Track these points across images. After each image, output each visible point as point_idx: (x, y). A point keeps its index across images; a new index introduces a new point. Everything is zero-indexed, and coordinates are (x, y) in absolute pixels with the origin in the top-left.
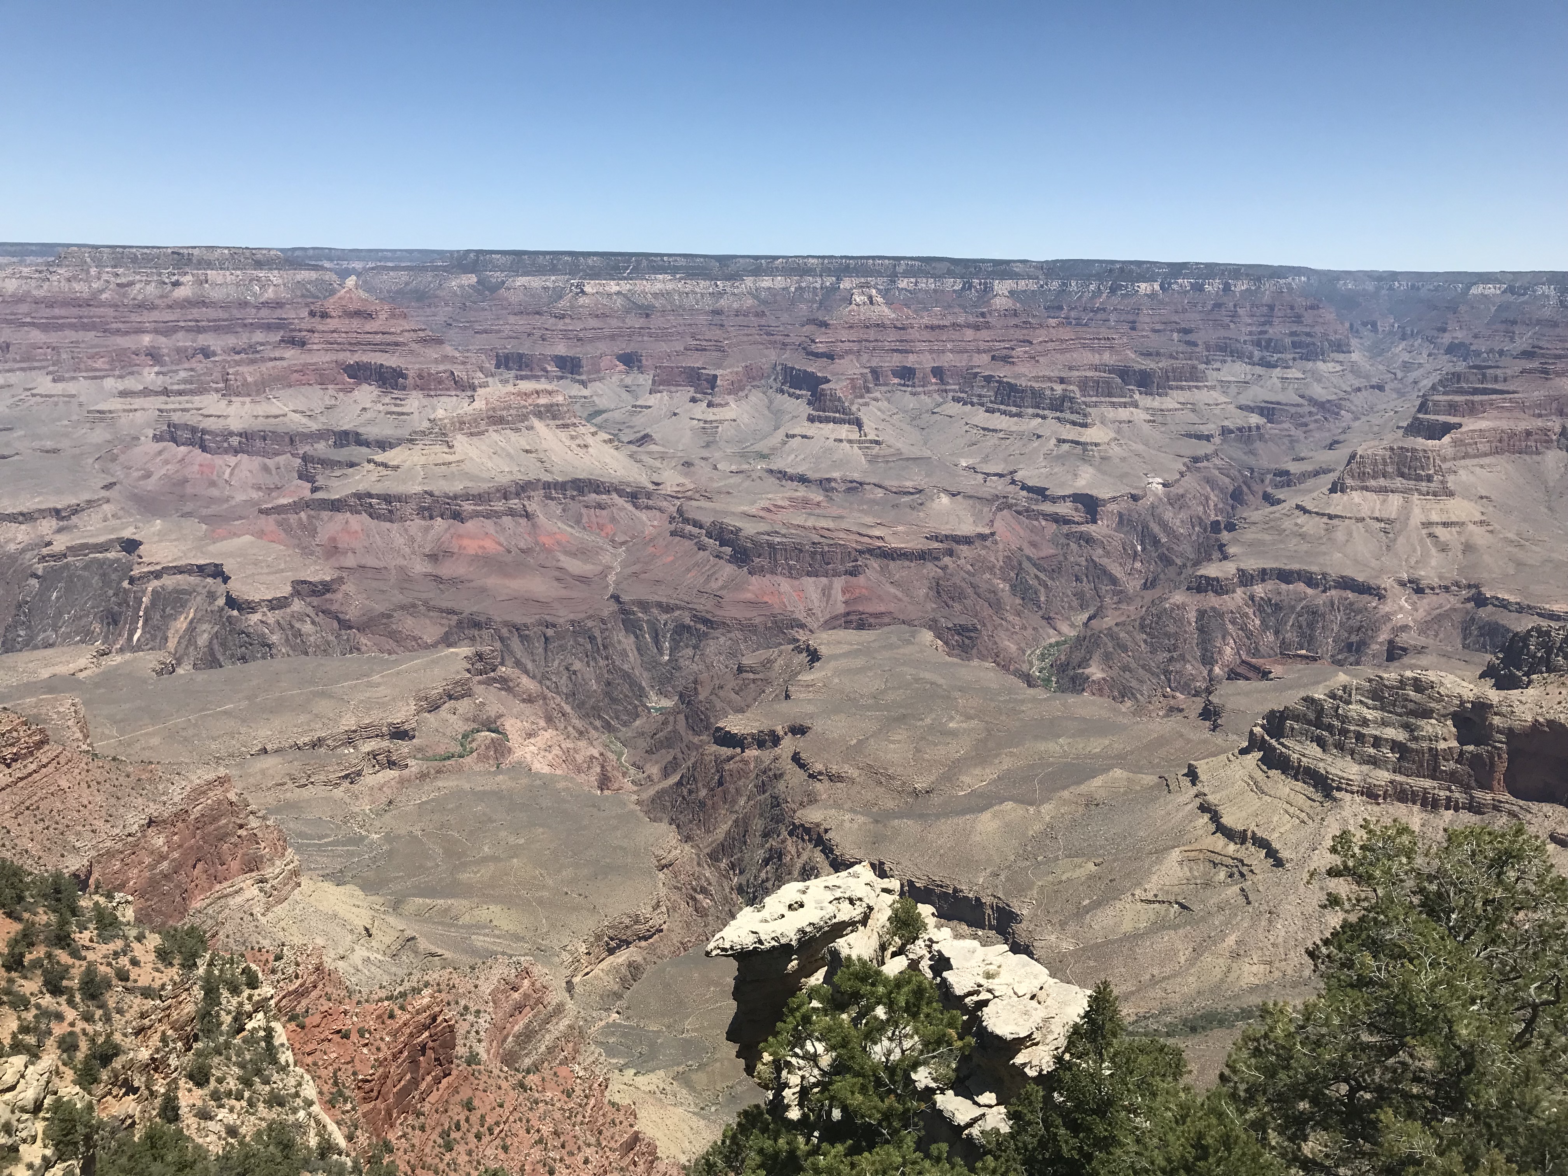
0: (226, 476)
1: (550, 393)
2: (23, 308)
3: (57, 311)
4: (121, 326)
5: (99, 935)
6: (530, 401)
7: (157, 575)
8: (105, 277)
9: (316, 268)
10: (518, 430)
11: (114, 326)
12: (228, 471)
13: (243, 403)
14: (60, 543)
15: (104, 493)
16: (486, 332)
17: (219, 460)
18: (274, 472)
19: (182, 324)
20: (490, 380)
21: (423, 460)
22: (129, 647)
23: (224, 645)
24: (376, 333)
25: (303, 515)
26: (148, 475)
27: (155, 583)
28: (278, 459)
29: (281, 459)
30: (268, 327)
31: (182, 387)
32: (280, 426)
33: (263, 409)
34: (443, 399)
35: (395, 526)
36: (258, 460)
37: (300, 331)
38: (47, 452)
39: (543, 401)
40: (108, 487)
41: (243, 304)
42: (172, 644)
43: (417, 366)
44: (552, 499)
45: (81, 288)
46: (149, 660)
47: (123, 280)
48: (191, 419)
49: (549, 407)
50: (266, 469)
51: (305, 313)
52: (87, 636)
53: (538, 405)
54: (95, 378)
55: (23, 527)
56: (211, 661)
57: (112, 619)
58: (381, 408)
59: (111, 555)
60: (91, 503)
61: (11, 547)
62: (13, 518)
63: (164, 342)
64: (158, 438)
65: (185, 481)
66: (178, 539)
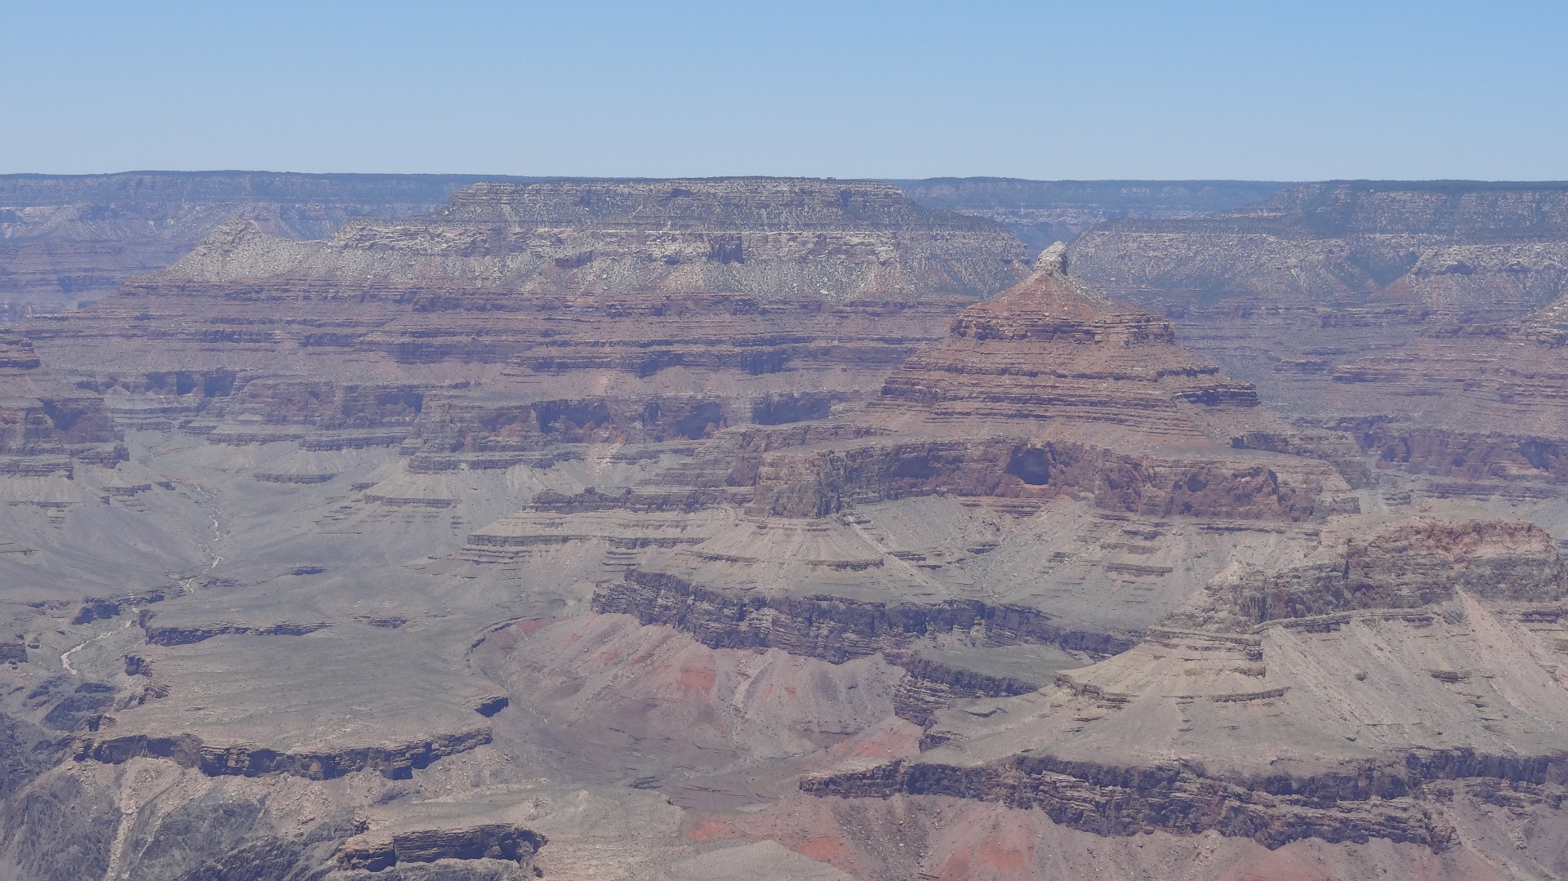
0: (739, 698)
1: (1512, 532)
2: (371, 312)
3: (435, 320)
4: (554, 351)
6: (1458, 550)
8: (535, 245)
9: (974, 224)
10: (1425, 621)
11: (542, 352)
12: (744, 686)
13: (789, 533)
14: (383, 828)
15: (480, 722)
16: (1359, 377)
17: (725, 660)
18: (843, 694)
19: (677, 349)
20: (1363, 495)
21: (1183, 686)
24: (1100, 377)
25: (898, 801)
26: (574, 686)
28: (851, 665)
29: (859, 667)
30: (862, 360)
31: (662, 490)
32: (867, 590)
33: (834, 544)
34: (1244, 539)
35: (1108, 843)
36: (810, 666)
37: (927, 368)
38: (383, 623)
39: (1488, 551)
40: (491, 709)
41: (811, 307)
43: (1189, 458)
44: (1502, 802)
45: (486, 270)
47: (569, 252)
48: (673, 563)
49: (1503, 568)
50: (825, 687)
51: (942, 328)
53: (1477, 562)
54: (491, 465)
55: (317, 786)
58: (1098, 554)
59: (480, 864)
60: (455, 743)
61: (288, 831)
62: (300, 765)
63: (636, 387)
64: (604, 604)
65: (650, 704)
66: (621, 838)
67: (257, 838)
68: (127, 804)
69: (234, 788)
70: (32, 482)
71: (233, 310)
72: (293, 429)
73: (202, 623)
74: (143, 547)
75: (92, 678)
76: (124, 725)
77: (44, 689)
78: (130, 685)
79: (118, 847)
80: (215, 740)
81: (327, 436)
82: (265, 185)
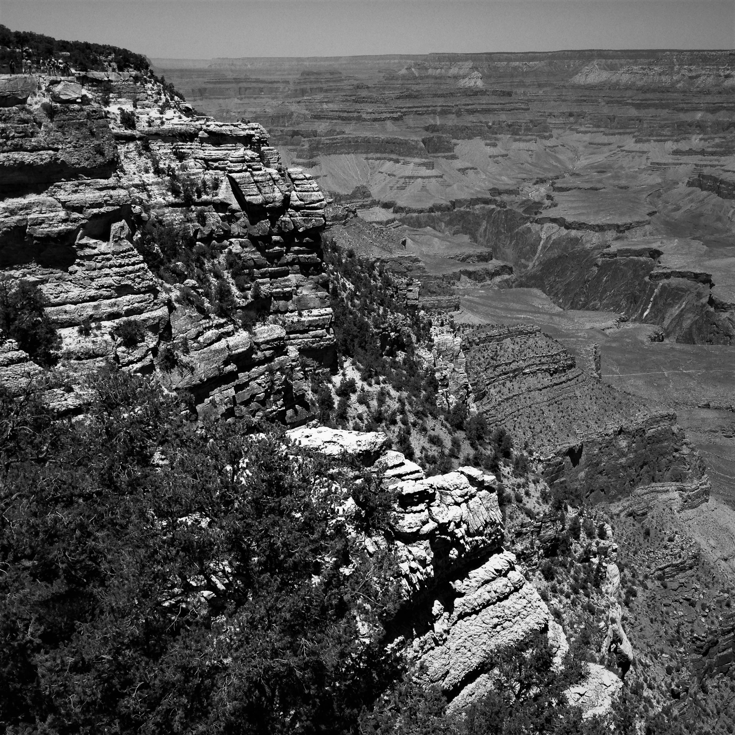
0: (730, 214)
2: (629, 93)
3: (648, 96)
4: (685, 105)
5: (513, 472)
7: (667, 276)
8: (683, 72)
11: (681, 106)
14: (615, 247)
15: (648, 218)
17: (727, 203)
19: (725, 105)
22: (640, 319)
23: (699, 329)
26: (678, 209)
27: (665, 281)
31: (714, 149)
38: (621, 188)
40: (651, 214)
42: (666, 323)
45: (666, 80)
46: (650, 329)
47: (694, 74)
48: (714, 172)
52: (617, 308)
54: (661, 141)
55: (597, 234)
56: (688, 339)
57: (634, 300)
59: (643, 259)
60: (639, 224)
61: (588, 246)
62: (593, 228)
63: (710, 117)
64: (690, 184)
65: (701, 215)
66: (686, 254)
67: (578, 248)
68: (544, 236)
69: (574, 233)
70: (525, 144)
71: (587, 93)
72: (602, 129)
73: (569, 185)
74: (554, 164)
75: (537, 200)
76: (545, 214)
77: (524, 202)
78: (547, 202)
79: (540, 248)
80: (569, 219)
81: (611, 131)
82: (601, 54)
